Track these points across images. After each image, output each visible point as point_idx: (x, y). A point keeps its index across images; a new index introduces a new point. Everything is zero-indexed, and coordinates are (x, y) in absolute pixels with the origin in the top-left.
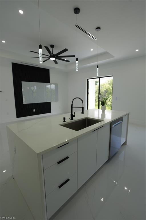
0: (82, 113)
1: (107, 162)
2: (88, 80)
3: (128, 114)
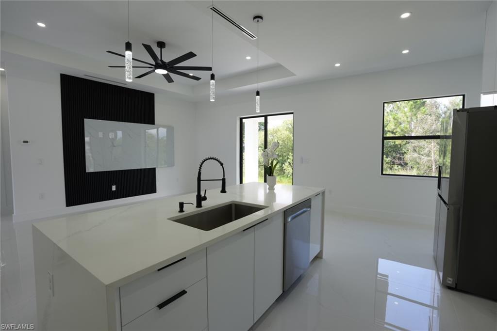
0: (222, 192)
1: (280, 299)
2: (241, 119)
3: (324, 193)
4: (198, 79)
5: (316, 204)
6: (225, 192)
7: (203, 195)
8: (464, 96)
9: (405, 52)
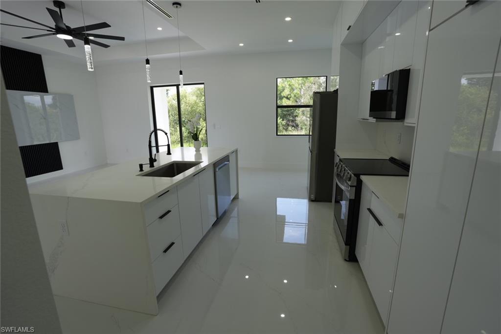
0: (168, 154)
1: (215, 224)
2: (152, 88)
3: (237, 151)
4: (106, 46)
5: (232, 159)
6: (170, 154)
7: (153, 157)
8: (327, 77)
9: (290, 41)
